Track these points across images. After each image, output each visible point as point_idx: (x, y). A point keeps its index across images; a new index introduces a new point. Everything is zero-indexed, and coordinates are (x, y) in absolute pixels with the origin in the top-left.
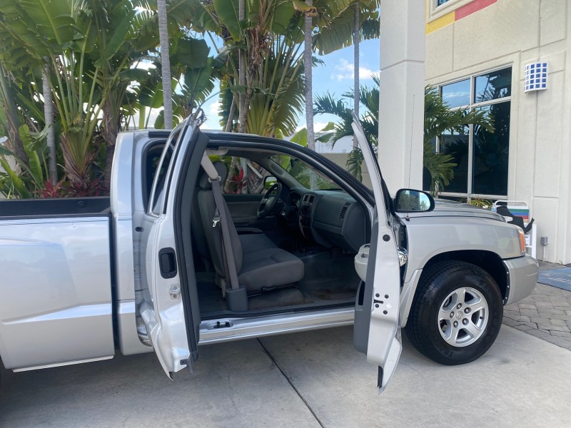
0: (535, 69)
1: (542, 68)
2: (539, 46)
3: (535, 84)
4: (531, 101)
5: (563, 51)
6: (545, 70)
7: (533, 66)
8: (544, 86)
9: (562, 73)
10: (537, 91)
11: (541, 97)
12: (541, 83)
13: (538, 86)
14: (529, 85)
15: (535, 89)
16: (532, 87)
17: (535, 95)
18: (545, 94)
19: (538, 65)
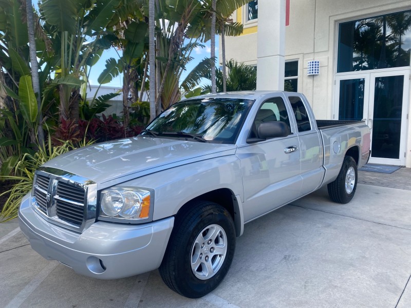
0: (314, 64)
1: (317, 63)
2: (314, 52)
3: (314, 71)
4: (310, 80)
5: (327, 56)
6: (318, 65)
7: (313, 62)
8: (318, 73)
9: (327, 67)
10: (314, 75)
11: (315, 78)
12: (317, 71)
13: (315, 72)
14: (311, 71)
16: (310, 73)
17: (312, 77)
18: (318, 76)
19: (316, 62)
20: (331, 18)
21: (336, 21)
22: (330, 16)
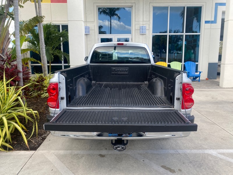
0: (86, 28)
2: (86, 21)
5: (93, 25)
9: (94, 31)
11: (88, 36)
15: (88, 33)
16: (86, 33)
19: (88, 27)
20: (94, 4)
21: (97, 6)
22: (94, 3)
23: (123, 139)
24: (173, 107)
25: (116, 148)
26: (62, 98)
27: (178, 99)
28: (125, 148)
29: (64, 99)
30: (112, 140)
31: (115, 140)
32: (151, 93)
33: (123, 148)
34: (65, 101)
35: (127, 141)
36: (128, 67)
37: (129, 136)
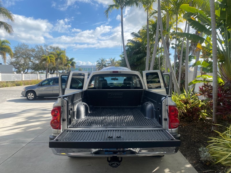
23: (117, 156)
24: (162, 127)
25: (112, 164)
26: (64, 120)
27: (166, 120)
28: (119, 165)
29: (65, 121)
30: (108, 158)
31: (111, 158)
32: (143, 116)
33: (117, 164)
34: (66, 122)
35: (122, 158)
36: (123, 92)
37: (123, 153)
